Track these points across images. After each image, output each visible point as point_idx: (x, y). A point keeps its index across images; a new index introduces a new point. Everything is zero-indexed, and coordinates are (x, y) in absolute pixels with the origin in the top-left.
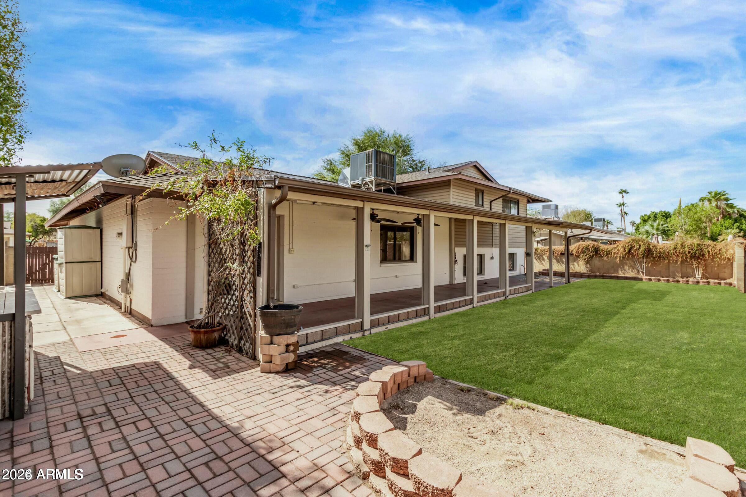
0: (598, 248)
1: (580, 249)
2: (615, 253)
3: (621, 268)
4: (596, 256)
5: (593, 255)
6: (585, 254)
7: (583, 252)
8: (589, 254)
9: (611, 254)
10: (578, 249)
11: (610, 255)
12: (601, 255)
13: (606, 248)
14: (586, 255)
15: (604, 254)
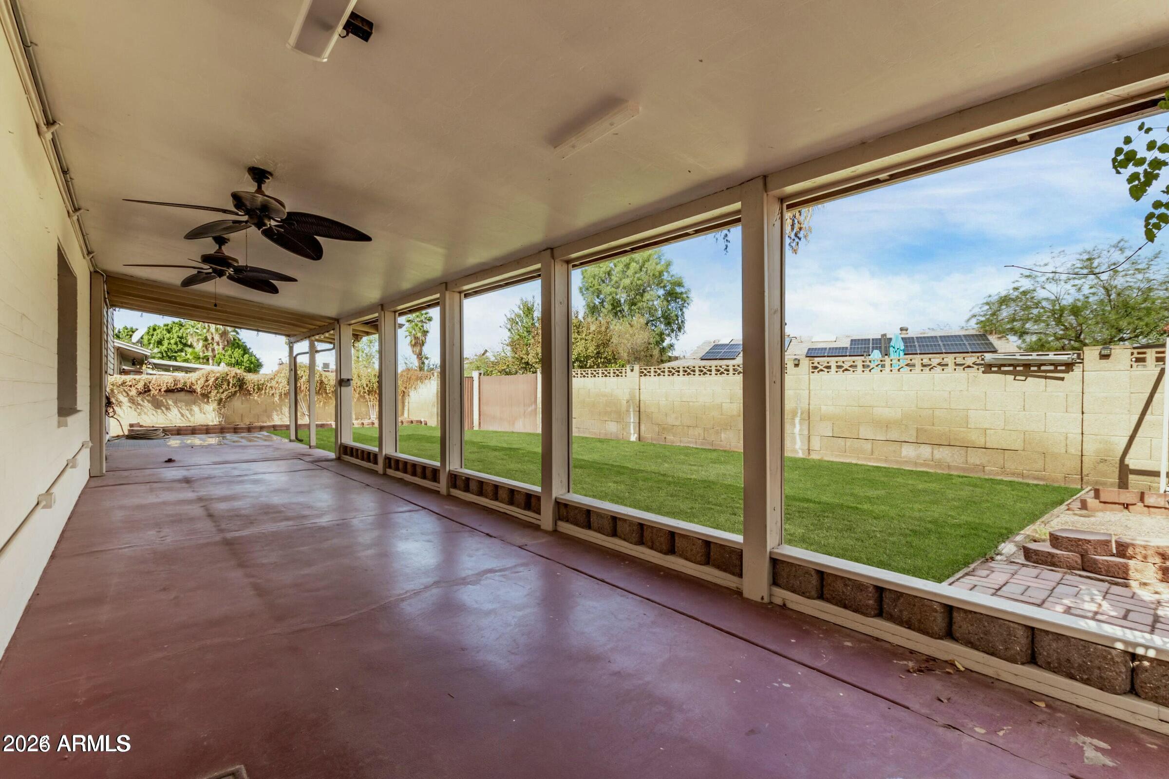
0: (244, 378)
1: (210, 382)
2: (271, 387)
3: (277, 411)
4: (240, 393)
5: (236, 392)
6: (221, 391)
7: (217, 386)
8: (229, 389)
9: (266, 389)
10: (207, 381)
11: (263, 391)
12: (248, 391)
13: (256, 379)
14: (223, 393)
15: (254, 390)
